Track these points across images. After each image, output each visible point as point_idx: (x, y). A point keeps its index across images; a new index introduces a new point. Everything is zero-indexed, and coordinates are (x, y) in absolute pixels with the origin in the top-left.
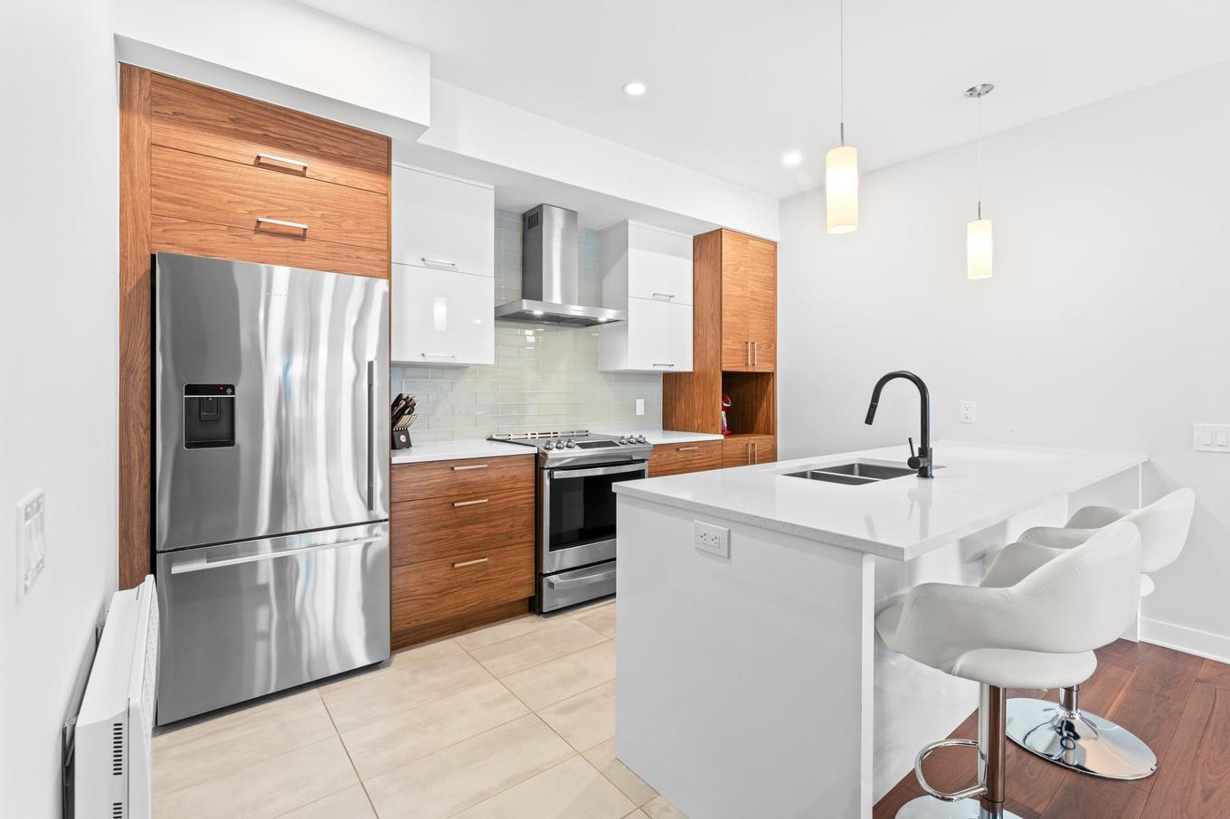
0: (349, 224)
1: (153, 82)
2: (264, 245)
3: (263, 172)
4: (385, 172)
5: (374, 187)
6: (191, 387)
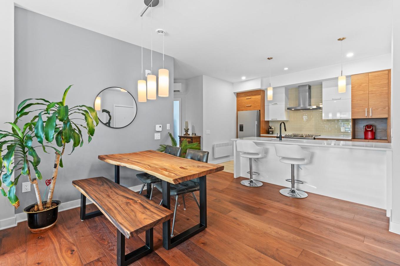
0: (256, 103)
3: (247, 100)
4: (260, 94)
5: (259, 97)
6: (240, 125)
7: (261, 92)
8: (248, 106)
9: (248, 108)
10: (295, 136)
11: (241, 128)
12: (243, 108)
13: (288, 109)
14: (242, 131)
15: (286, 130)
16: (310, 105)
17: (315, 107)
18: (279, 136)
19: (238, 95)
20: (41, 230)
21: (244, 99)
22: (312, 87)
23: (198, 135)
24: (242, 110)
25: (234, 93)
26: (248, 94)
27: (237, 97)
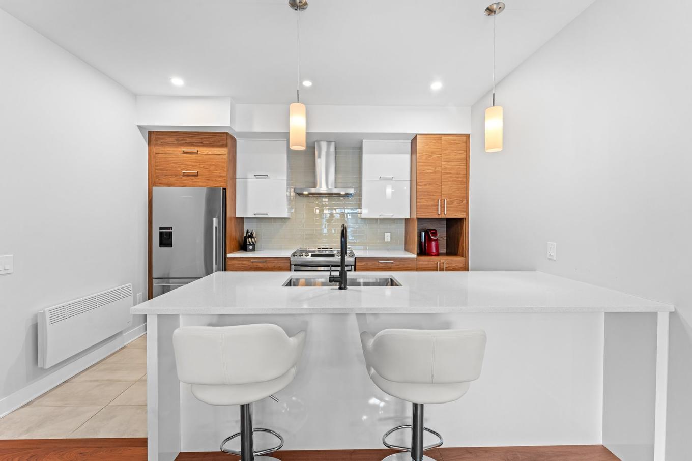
0: (212, 168)
1: (156, 134)
2: (185, 180)
3: (185, 155)
4: (226, 146)
5: (223, 151)
6: (161, 228)
7: (224, 140)
8: (189, 175)
9: (188, 178)
11: (165, 236)
12: (173, 180)
19: (155, 136)
21: (175, 153)
24: (168, 185)
26: (188, 140)
27: (149, 143)
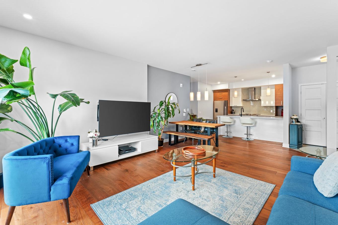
0: (225, 97)
3: (220, 94)
5: (226, 93)
6: (216, 109)
7: (227, 91)
8: (221, 98)
10: (247, 115)
11: (217, 111)
13: (243, 100)
14: (217, 112)
15: (243, 112)
16: (255, 98)
17: (257, 99)
18: (240, 114)
19: (215, 91)
20: (161, 147)
21: (218, 94)
22: (256, 89)
23: (195, 114)
24: (217, 100)
25: (212, 90)
27: (214, 93)
